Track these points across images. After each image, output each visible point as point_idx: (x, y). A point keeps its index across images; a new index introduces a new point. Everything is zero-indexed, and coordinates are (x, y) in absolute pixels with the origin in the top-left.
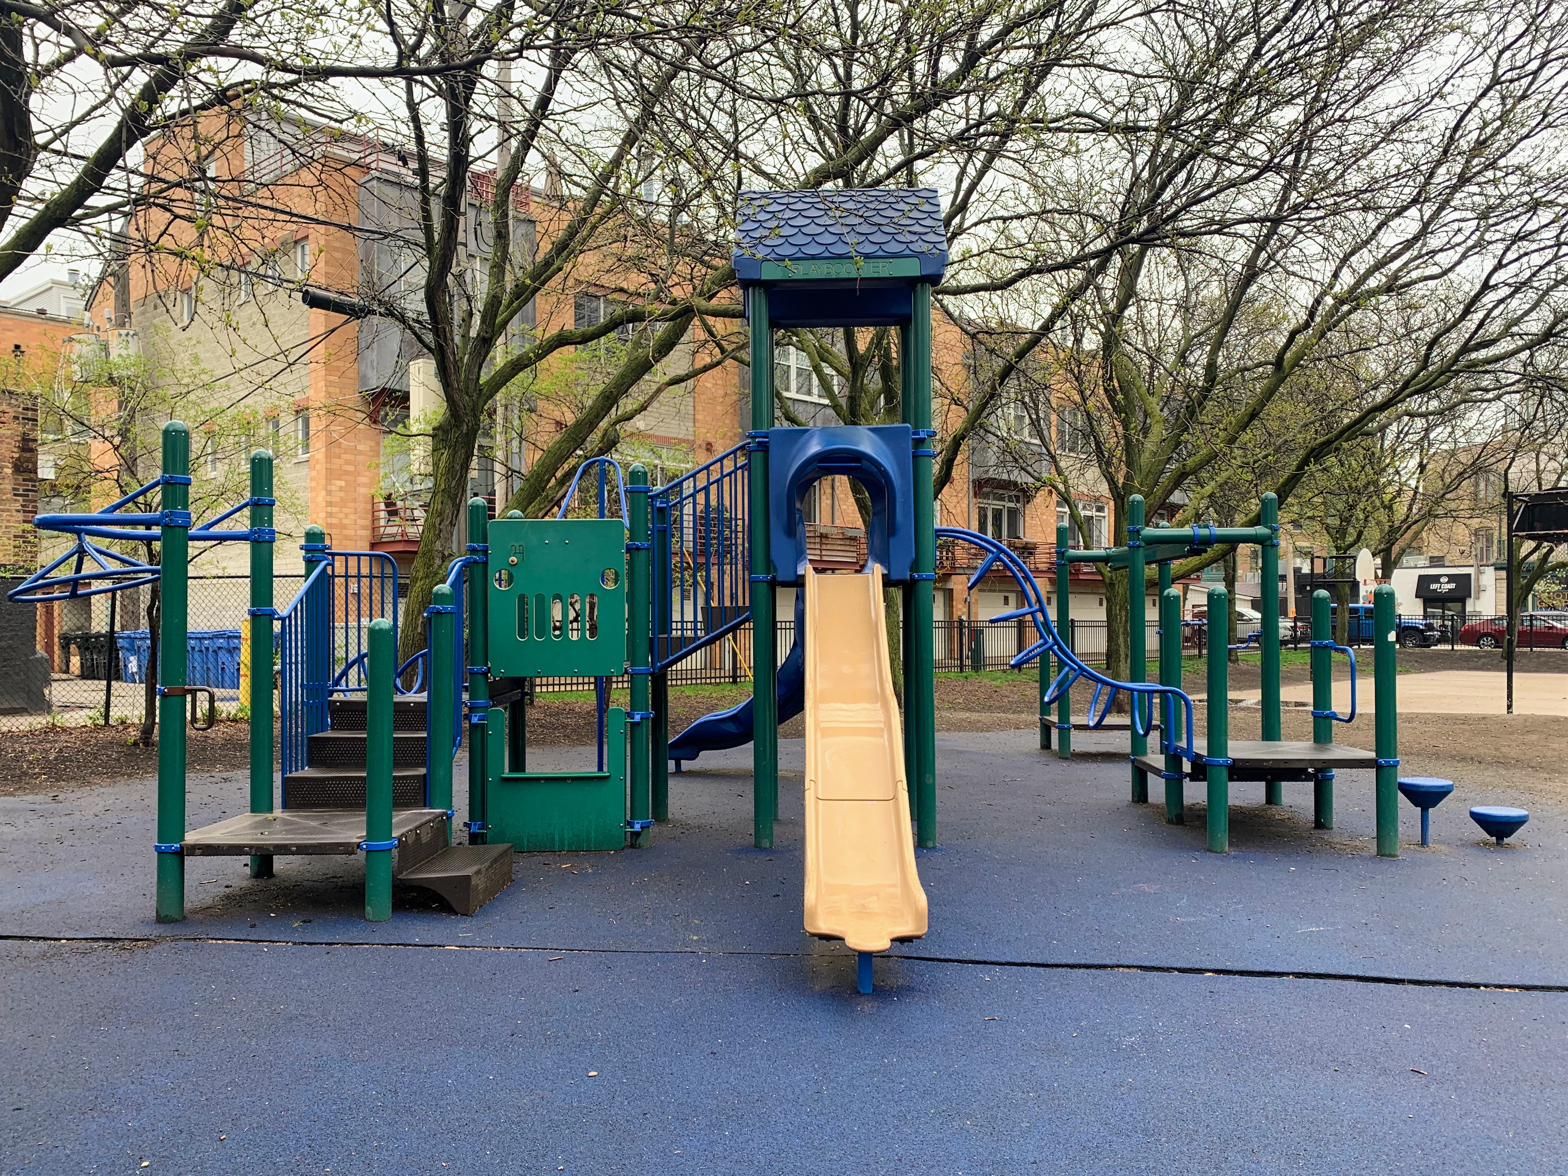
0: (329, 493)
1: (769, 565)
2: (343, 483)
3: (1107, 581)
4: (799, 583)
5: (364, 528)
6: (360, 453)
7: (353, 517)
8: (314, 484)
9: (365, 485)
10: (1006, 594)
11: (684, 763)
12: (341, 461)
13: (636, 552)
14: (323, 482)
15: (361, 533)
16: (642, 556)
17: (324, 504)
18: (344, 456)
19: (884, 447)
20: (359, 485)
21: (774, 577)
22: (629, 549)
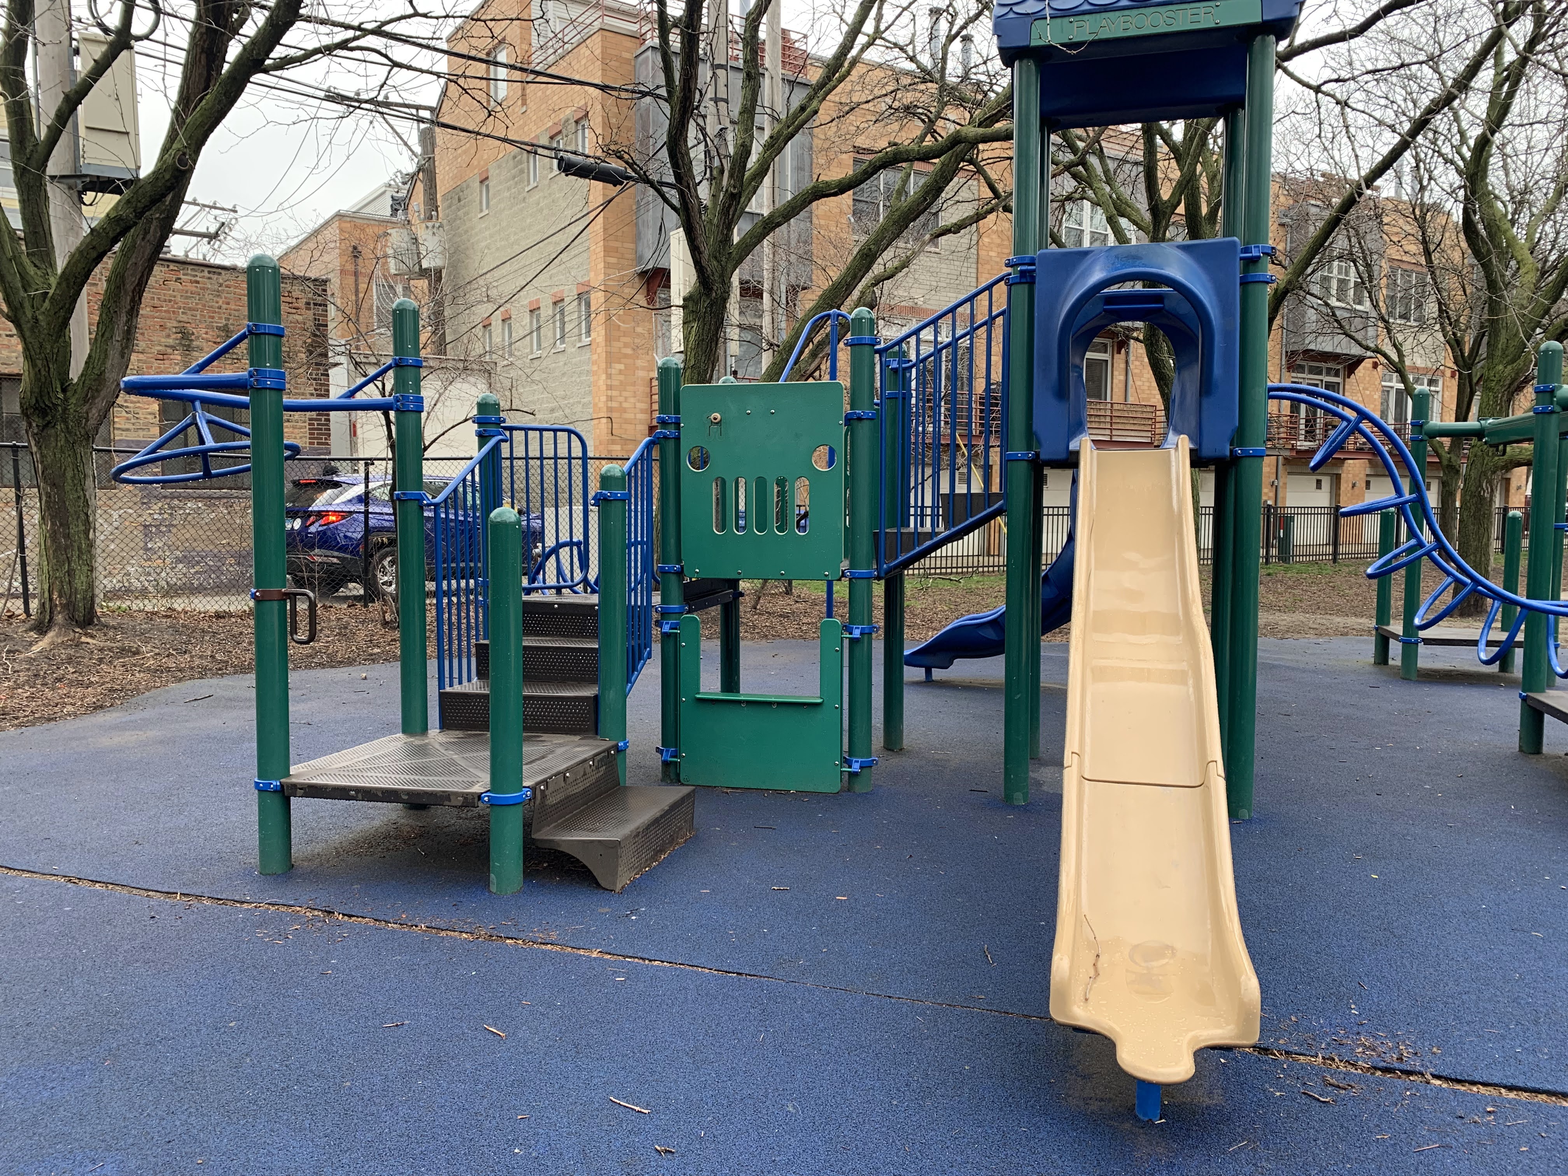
0: (609, 376)
1: (1031, 436)
2: (622, 367)
3: (1445, 463)
4: (1071, 462)
5: (642, 411)
6: (639, 335)
7: (632, 400)
8: (595, 368)
9: (643, 368)
10: (1319, 478)
11: (934, 671)
12: (621, 345)
13: (855, 423)
14: (603, 365)
15: (641, 416)
16: (864, 430)
17: (604, 387)
18: (623, 339)
19: (1200, 271)
20: (637, 368)
21: (1037, 455)
22: (848, 420)
